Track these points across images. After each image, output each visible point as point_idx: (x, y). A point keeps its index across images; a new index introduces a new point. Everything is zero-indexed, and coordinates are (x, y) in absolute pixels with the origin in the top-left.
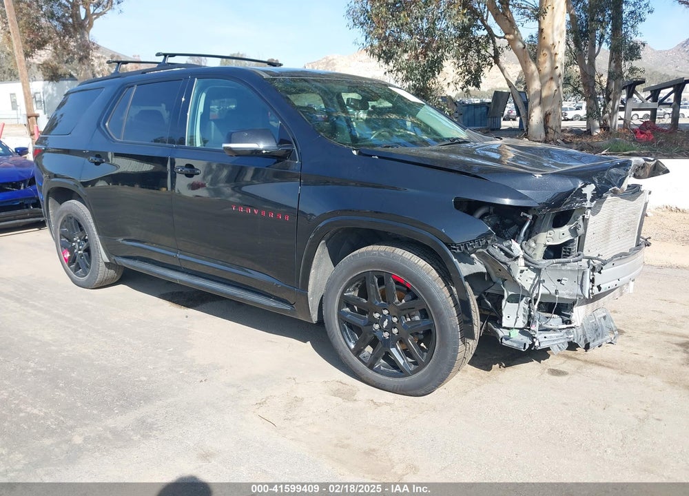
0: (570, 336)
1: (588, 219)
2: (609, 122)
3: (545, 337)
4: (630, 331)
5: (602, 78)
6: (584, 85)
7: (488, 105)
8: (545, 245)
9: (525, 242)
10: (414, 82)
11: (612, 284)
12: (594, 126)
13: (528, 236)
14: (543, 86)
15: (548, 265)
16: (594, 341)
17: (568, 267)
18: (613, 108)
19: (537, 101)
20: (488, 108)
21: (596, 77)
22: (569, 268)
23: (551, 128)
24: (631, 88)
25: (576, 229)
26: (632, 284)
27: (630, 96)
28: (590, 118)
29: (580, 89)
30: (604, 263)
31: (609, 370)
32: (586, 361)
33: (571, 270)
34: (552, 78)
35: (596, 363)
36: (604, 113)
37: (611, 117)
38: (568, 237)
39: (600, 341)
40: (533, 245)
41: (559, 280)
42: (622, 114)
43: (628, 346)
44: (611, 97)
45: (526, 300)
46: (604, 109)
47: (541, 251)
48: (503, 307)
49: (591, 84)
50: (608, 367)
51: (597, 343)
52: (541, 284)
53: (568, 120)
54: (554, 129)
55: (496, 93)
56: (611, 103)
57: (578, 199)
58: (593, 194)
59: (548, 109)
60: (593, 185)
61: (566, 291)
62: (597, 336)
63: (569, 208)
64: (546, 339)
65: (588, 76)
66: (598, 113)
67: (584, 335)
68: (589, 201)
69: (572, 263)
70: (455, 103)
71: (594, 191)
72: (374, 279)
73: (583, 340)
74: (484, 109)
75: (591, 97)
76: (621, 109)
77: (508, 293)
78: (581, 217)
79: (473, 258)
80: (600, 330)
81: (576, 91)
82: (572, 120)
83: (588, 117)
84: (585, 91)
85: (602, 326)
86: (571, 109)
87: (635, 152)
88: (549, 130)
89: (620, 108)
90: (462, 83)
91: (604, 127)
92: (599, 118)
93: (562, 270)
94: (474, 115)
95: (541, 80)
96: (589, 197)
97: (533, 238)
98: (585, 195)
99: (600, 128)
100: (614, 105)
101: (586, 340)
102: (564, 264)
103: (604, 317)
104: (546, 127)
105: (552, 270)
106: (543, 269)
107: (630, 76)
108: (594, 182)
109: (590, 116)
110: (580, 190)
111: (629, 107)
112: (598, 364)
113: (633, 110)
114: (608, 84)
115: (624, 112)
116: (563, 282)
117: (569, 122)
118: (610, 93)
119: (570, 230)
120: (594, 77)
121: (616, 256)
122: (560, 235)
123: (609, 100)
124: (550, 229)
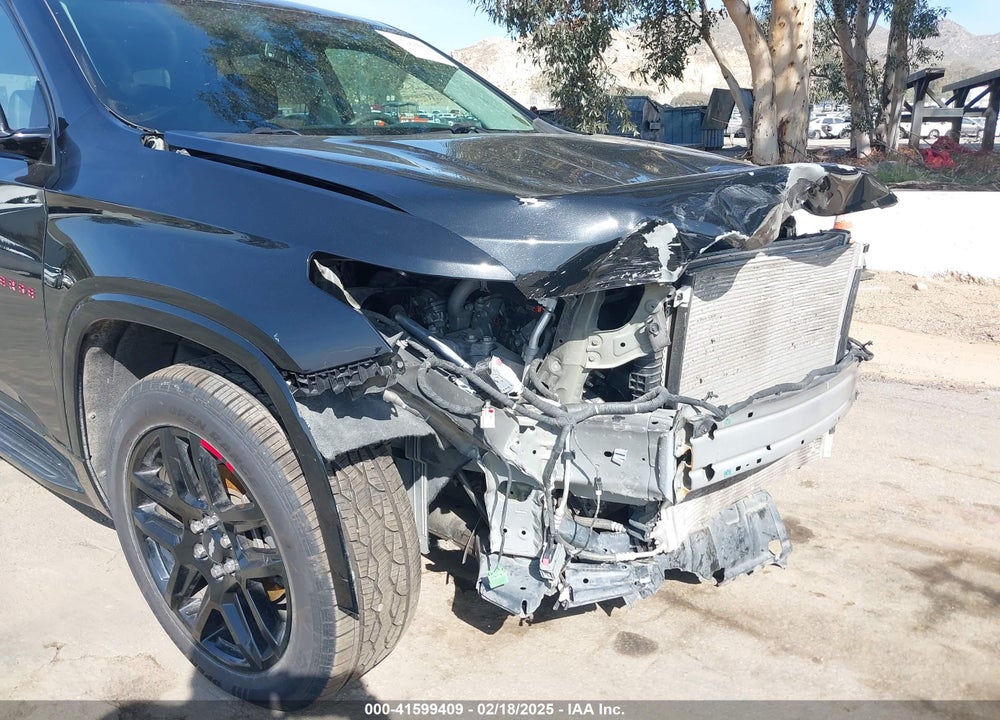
0: (642, 581)
1: (687, 310)
2: (885, 137)
3: (586, 581)
4: (824, 533)
5: (877, 68)
6: (849, 79)
7: (702, 110)
8: (585, 370)
9: (538, 361)
10: (565, 65)
11: (747, 461)
12: (860, 141)
13: (548, 345)
14: (775, 75)
15: (580, 417)
16: (734, 564)
17: (627, 423)
18: (892, 115)
19: (767, 99)
20: (703, 115)
21: (868, 66)
22: (628, 427)
23: (789, 145)
24: (923, 84)
25: (648, 333)
26: (828, 439)
27: (920, 97)
28: (857, 131)
29: (842, 84)
30: (721, 413)
31: (751, 641)
32: (708, 614)
33: (633, 433)
34: (792, 64)
35: (727, 620)
36: (878, 123)
37: (888, 130)
38: (635, 353)
39: (748, 563)
40: (554, 366)
41: (608, 454)
42: (907, 127)
43: (808, 574)
44: (890, 97)
45: (537, 496)
46: (879, 116)
47: (576, 383)
48: (489, 510)
49: (860, 77)
50: (752, 632)
51: (741, 567)
52: (568, 462)
53: (833, 137)
54: (794, 145)
55: (716, 91)
56: (889, 107)
57: (636, 262)
58: (673, 249)
59: (784, 114)
60: (671, 226)
61: (624, 480)
62: (743, 555)
63: (613, 283)
64: (587, 585)
65: (856, 62)
66: (869, 122)
67: (711, 553)
68: (665, 268)
69: (639, 415)
70: (656, 108)
71: (675, 240)
72: (176, 446)
73: (707, 564)
74: (696, 117)
75: (858, 97)
76: (906, 119)
77: (496, 480)
78: (661, 304)
79: (391, 404)
80: (748, 542)
81: (835, 87)
82: (839, 137)
83: (853, 129)
84: (849, 87)
85: (754, 532)
86: (838, 121)
87: (918, 183)
88: (786, 147)
89: (903, 117)
90: (654, 70)
91: (878, 145)
92: (870, 130)
93: (611, 430)
94: (682, 126)
95: (772, 65)
96: (664, 256)
97: (555, 352)
98: (655, 250)
99: (871, 146)
100: (894, 110)
101: (714, 565)
102: (618, 415)
103: (762, 513)
104: (781, 143)
105: (591, 430)
106: (568, 428)
107: (919, 63)
108: (674, 219)
109: (856, 125)
110: (638, 238)
111: (918, 115)
112: (730, 622)
113: (926, 120)
114: (886, 76)
115: (910, 124)
116: (616, 457)
117: (833, 140)
118: (889, 92)
119: (637, 334)
120: (863, 66)
121: (761, 395)
122: (616, 347)
123: (885, 102)
124: (592, 333)
